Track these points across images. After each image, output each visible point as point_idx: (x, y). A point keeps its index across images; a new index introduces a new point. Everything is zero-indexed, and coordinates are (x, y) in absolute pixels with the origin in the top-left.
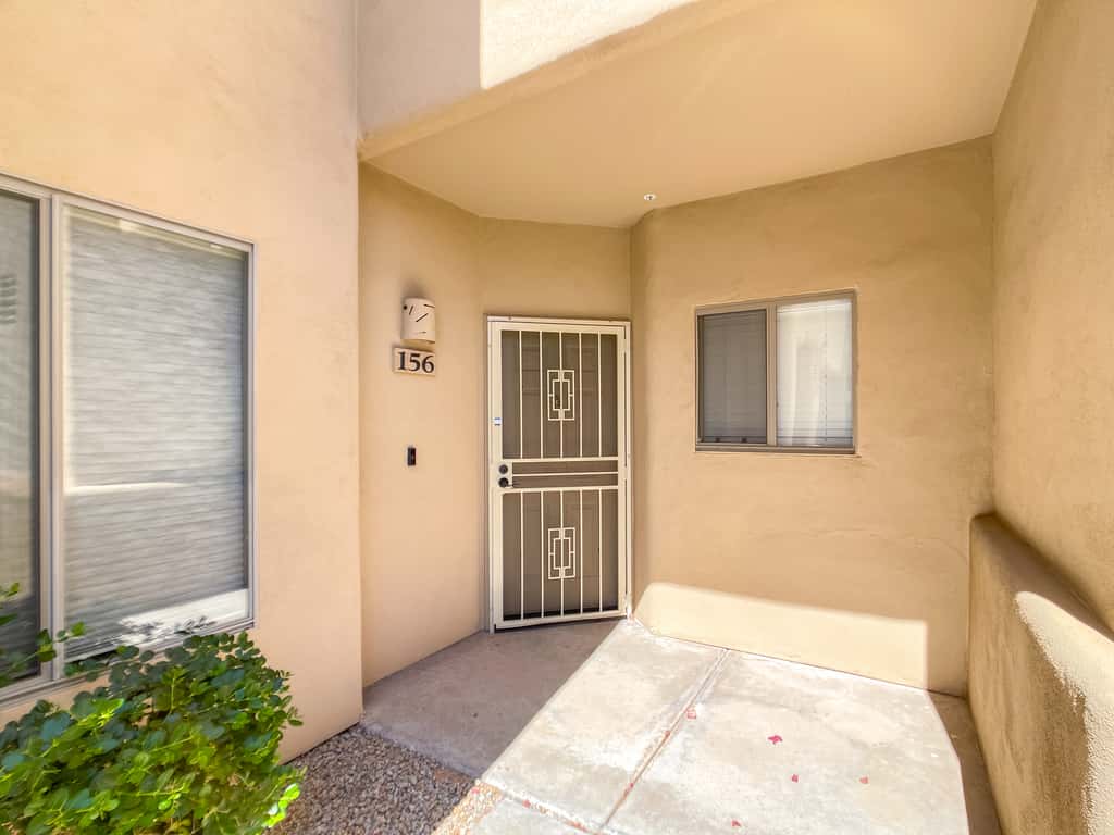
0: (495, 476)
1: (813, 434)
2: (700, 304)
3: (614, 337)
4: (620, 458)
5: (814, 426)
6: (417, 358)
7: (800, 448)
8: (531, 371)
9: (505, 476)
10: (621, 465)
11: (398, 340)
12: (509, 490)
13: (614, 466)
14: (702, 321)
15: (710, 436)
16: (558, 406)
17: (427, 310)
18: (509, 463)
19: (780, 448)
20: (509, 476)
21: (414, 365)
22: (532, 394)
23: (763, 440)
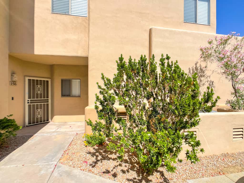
0: (26, 102)
1: (77, 95)
2: (62, 78)
3: (48, 81)
4: (49, 99)
5: (77, 94)
6: (14, 83)
7: (75, 96)
8: (34, 85)
9: (28, 102)
10: (49, 100)
11: (11, 80)
12: (29, 104)
13: (48, 100)
14: (62, 80)
15: (63, 95)
16: (38, 91)
17: (16, 76)
18: (29, 100)
19: (73, 96)
20: (29, 102)
21: (13, 84)
22: (34, 89)
23: (70, 96)
